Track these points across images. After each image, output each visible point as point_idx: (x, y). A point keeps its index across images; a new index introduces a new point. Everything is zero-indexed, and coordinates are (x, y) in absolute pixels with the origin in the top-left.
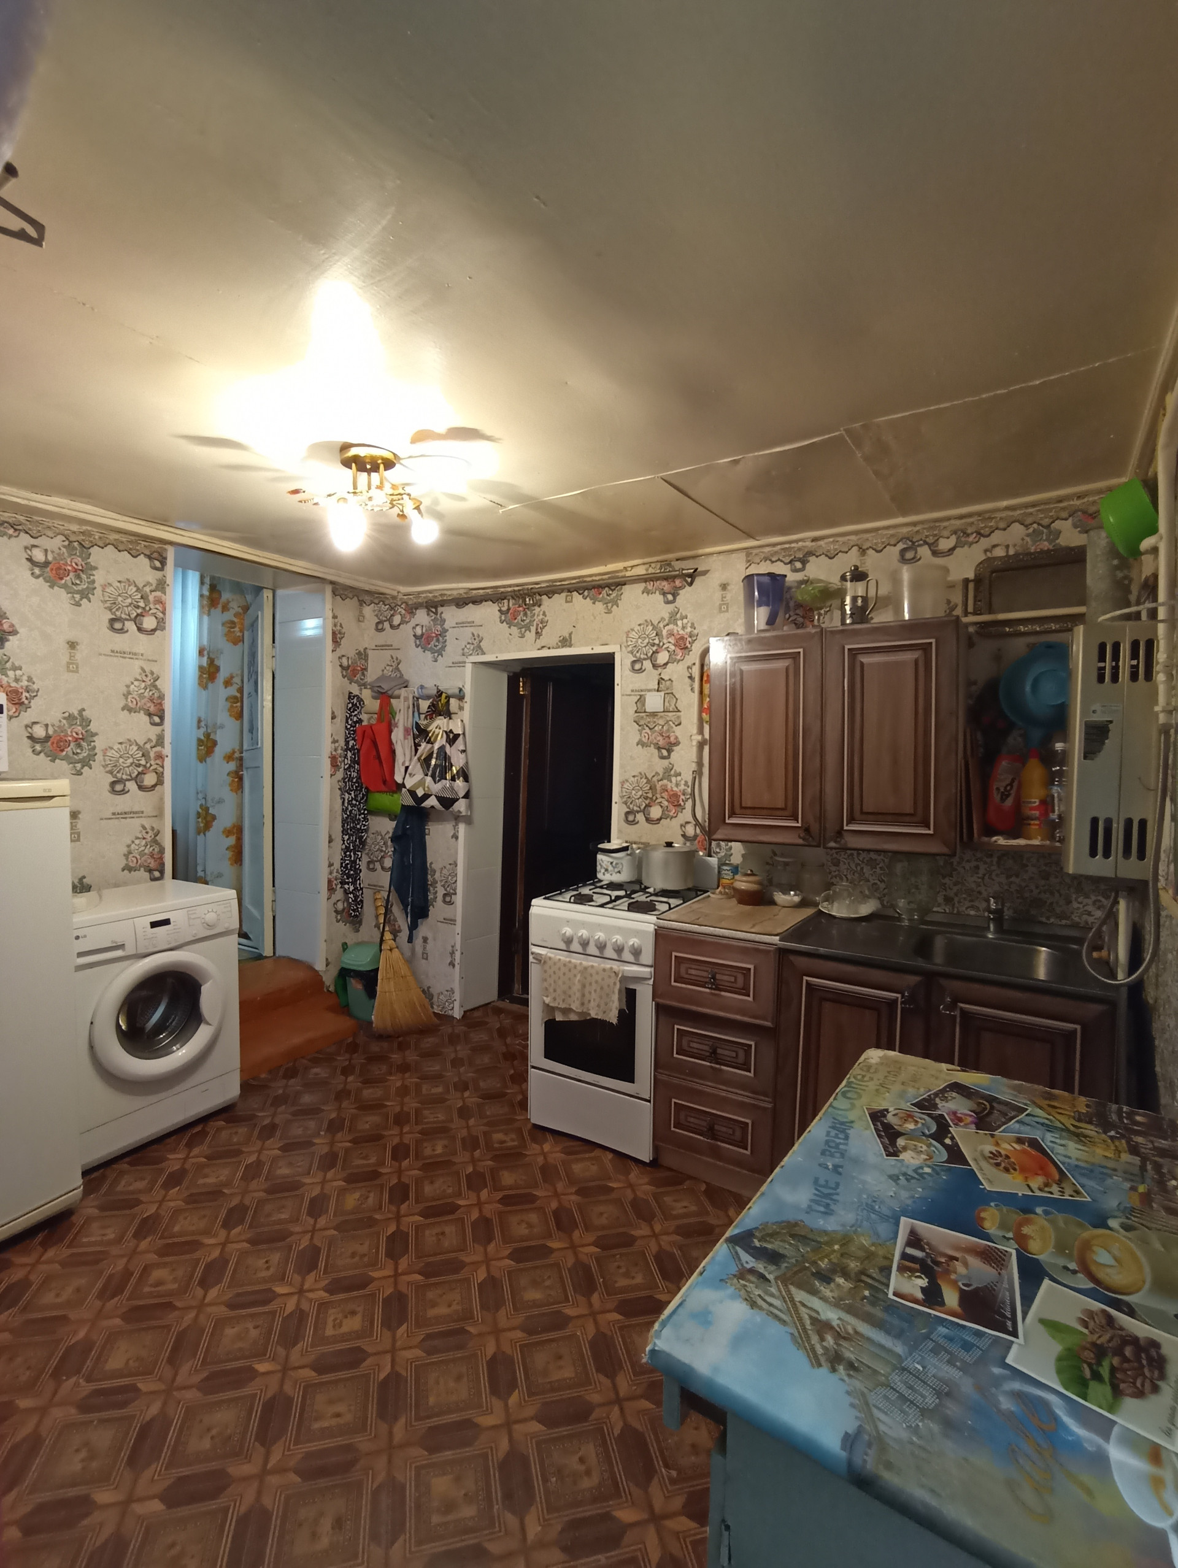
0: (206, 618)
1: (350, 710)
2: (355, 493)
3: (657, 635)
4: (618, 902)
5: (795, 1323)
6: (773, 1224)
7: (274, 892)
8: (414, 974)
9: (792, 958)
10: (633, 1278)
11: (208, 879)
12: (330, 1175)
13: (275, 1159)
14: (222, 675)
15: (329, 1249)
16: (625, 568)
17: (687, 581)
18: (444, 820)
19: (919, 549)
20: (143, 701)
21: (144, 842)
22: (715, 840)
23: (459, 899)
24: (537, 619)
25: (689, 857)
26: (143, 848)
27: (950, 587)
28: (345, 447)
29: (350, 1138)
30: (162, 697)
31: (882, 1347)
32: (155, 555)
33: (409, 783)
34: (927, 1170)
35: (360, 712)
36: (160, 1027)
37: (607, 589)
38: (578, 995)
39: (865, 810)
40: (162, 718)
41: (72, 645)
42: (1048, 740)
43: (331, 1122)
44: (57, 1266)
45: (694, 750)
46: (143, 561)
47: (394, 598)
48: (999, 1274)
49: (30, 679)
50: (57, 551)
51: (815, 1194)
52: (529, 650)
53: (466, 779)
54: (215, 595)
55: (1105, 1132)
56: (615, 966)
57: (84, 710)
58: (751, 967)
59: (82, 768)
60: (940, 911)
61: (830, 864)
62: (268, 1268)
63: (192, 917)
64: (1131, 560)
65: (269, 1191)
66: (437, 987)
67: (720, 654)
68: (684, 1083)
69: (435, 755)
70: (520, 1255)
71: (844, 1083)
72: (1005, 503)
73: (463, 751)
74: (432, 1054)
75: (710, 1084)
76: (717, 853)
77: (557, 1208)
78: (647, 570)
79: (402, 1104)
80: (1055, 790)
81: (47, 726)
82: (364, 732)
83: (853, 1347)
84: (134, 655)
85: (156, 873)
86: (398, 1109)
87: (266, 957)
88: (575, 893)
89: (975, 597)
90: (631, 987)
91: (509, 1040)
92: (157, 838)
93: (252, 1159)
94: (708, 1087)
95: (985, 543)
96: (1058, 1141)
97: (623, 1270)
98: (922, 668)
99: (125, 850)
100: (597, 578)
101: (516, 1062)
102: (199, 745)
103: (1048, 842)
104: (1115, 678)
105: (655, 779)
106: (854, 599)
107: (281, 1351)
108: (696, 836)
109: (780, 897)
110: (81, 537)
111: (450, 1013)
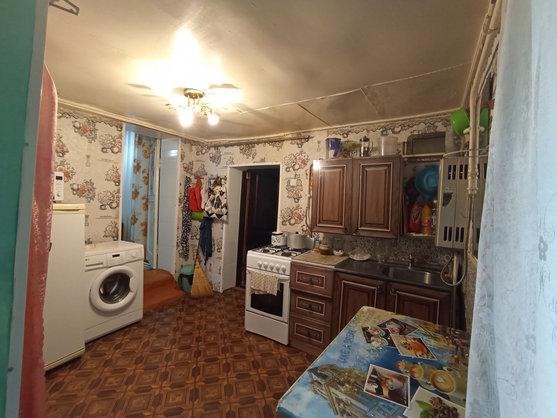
0: (137, 149)
1: (186, 182)
2: (189, 106)
3: (295, 159)
4: (278, 253)
5: (330, 399)
6: (325, 365)
7: (158, 246)
8: (206, 276)
9: (339, 274)
10: (279, 386)
11: (134, 241)
12: (173, 346)
13: (154, 341)
14: (142, 169)
15: (172, 373)
16: (285, 135)
17: (306, 140)
18: (218, 222)
19: (388, 131)
20: (113, 177)
21: (111, 227)
22: (314, 232)
23: (223, 250)
24: (253, 152)
25: (304, 237)
26: (111, 229)
27: (398, 144)
28: (186, 90)
29: (181, 333)
30: (119, 176)
31: (360, 408)
32: (119, 126)
33: (206, 209)
34: (381, 348)
35: (190, 184)
36: (116, 292)
37: (278, 142)
38: (263, 285)
39: (366, 222)
40: (119, 183)
41: (88, 157)
42: (431, 199)
43: (175, 328)
44: (74, 377)
45: (307, 200)
46: (114, 128)
47: (203, 143)
48: (403, 384)
49: (73, 168)
50: (84, 123)
51: (340, 356)
52: (250, 163)
53: (227, 208)
54: (140, 141)
55: (445, 337)
56: (276, 275)
57: (91, 180)
58: (324, 277)
59: (90, 200)
60: (392, 259)
61: (354, 241)
62: (150, 379)
63: (127, 254)
64: (461, 137)
65: (151, 352)
66: (214, 281)
67: (318, 166)
68: (299, 317)
69: (216, 199)
70: (239, 376)
71: (354, 317)
72: (418, 116)
73: (226, 198)
74: (212, 305)
75: (309, 318)
76: (314, 236)
77: (253, 361)
78: (292, 136)
79: (200, 323)
80: (433, 217)
81: (78, 185)
82: (191, 190)
83: (350, 408)
84: (110, 161)
85: (115, 238)
86: (198, 324)
87: (154, 269)
88: (264, 249)
89: (407, 148)
90: (282, 283)
91: (239, 301)
92: (116, 226)
93: (146, 340)
94: (308, 319)
95: (411, 129)
96: (427, 339)
97: (276, 383)
98: (388, 172)
99: (105, 230)
100: (275, 138)
101: (241, 309)
102: (133, 194)
103: (430, 235)
104: (454, 178)
105: (293, 210)
106: (364, 148)
107: (153, 408)
108: (307, 230)
109: (336, 253)
110: (93, 119)
111: (219, 291)
